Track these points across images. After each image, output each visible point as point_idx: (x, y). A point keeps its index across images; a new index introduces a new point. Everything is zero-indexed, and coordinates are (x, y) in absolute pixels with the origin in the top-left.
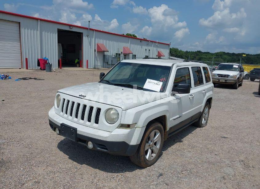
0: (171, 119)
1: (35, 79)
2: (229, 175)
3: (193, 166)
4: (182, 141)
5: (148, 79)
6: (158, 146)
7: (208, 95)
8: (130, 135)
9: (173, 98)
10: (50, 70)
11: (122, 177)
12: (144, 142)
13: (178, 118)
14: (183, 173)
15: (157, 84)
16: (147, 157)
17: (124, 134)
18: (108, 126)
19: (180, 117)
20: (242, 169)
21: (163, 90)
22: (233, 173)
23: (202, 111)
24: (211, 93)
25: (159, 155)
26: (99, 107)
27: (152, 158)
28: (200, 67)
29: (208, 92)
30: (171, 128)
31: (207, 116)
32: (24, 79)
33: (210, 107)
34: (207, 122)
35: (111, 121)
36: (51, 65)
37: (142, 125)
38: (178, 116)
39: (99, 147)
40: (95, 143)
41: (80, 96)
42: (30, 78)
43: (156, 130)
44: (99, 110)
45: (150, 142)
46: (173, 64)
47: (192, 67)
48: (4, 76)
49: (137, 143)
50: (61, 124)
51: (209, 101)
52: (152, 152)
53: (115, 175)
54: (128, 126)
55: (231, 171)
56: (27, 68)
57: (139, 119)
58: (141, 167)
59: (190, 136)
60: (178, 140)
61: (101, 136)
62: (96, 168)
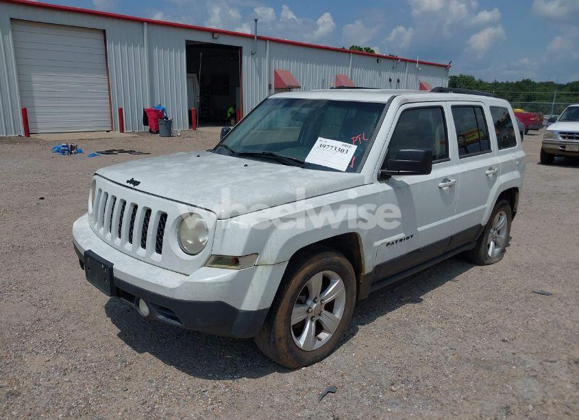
0: (377, 243)
1: (131, 152)
2: (526, 402)
3: (428, 370)
4: (422, 300)
5: (319, 139)
6: (338, 314)
7: (504, 181)
8: (240, 286)
9: (384, 187)
11: (227, 390)
12: (285, 303)
13: (401, 240)
14: (393, 388)
15: (342, 151)
16: (301, 342)
17: (220, 283)
19: (408, 238)
20: (569, 386)
21: (356, 164)
22: (539, 398)
23: (484, 221)
24: (516, 174)
25: (344, 335)
26: (164, 210)
27: (318, 344)
28: (481, 108)
29: (504, 173)
30: (378, 268)
31: (503, 236)
32: (109, 152)
33: (514, 214)
34: (503, 251)
35: (192, 250)
36: (171, 121)
37: (275, 258)
38: (402, 235)
39: (162, 314)
40: (151, 303)
41: (128, 182)
42: (122, 151)
43: (329, 273)
44: (164, 217)
45: (309, 302)
46: (393, 97)
47: (453, 107)
48: (67, 146)
49: (260, 305)
50: (85, 252)
51: (508, 199)
52: (319, 328)
53: (211, 383)
54: (234, 261)
55: (535, 389)
56: (122, 130)
57: (267, 239)
58: (285, 368)
59: (448, 287)
60: (409, 298)
61: (162, 287)
62: (171, 363)
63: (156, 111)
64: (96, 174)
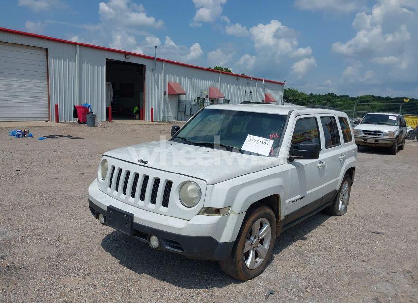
0: (287, 201)
1: (69, 137)
2: (386, 295)
3: (325, 280)
4: (306, 238)
5: (249, 135)
6: (266, 246)
7: (348, 162)
8: (220, 227)
9: (291, 166)
10: (93, 124)
11: (207, 295)
12: (243, 237)
13: (299, 199)
14: (308, 290)
15: (265, 143)
16: (248, 263)
17: (210, 225)
18: (183, 210)
19: (302, 198)
20: (408, 286)
21: (274, 152)
22: (393, 293)
23: (338, 188)
24: (352, 159)
25: (268, 261)
26: (170, 179)
27: (256, 266)
28: (334, 118)
29: (348, 158)
30: (287, 216)
31: (346, 197)
32: (52, 137)
33: (352, 183)
34: (346, 207)
35: (188, 202)
36: (95, 115)
37: (240, 209)
38: (299, 196)
39: (169, 245)
40: (162, 239)
42: (62, 136)
43: (263, 219)
44: (169, 184)
45: (252, 238)
46: (291, 112)
47: (321, 117)
48: (21, 132)
49: (231, 239)
50: (108, 207)
51: (350, 172)
52: (257, 255)
53: (195, 292)
54: (217, 211)
55: (389, 288)
56: (57, 120)
57: (234, 200)
58: (238, 280)
59: (319, 230)
60: (299, 237)
61: (172, 227)
62: (164, 280)
63: (84, 108)
64: (104, 156)
